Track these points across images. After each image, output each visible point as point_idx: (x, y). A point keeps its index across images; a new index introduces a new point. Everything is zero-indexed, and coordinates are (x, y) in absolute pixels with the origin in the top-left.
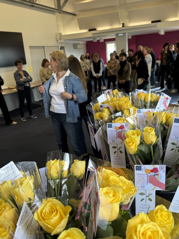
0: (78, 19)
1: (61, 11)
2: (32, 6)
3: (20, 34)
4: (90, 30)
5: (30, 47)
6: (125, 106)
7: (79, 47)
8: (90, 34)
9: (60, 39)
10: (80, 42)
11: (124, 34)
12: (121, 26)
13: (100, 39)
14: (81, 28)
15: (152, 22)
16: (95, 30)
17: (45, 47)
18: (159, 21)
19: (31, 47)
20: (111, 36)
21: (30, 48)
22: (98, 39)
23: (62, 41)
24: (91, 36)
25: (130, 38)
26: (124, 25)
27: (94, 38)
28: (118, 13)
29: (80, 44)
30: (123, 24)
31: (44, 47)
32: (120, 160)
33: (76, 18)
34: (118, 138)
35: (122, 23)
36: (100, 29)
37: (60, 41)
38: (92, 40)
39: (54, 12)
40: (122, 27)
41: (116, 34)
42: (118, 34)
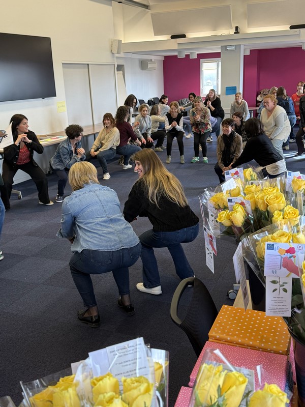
0: (152, 15)
3: (48, 40)
4: (173, 37)
5: (63, 63)
6: (276, 204)
7: (150, 66)
8: (174, 45)
9: (118, 53)
10: (153, 58)
11: (238, 47)
12: (233, 31)
13: (191, 53)
14: (157, 33)
15: (292, 27)
16: (184, 36)
17: (90, 66)
19: (65, 65)
20: (211, 49)
21: (63, 67)
22: (187, 53)
23: (122, 55)
24: (176, 47)
25: (248, 53)
26: (239, 31)
27: (179, 51)
28: (228, 7)
29: (153, 61)
30: (237, 28)
31: (88, 64)
32: (282, 304)
33: (149, 12)
34: (282, 268)
35: (234, 26)
36: (192, 35)
37: (117, 55)
38: (175, 54)
40: (235, 33)
41: (221, 46)
42: (226, 46)
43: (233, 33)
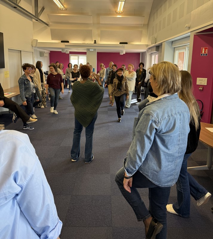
0: (51, 30)
1: (38, 18)
2: (15, 7)
4: (62, 42)
5: (8, 49)
7: (45, 55)
10: (46, 51)
11: (95, 50)
13: (66, 51)
14: (53, 38)
15: (120, 43)
16: (68, 42)
18: (126, 43)
19: (10, 50)
26: (96, 42)
28: (91, 30)
31: (21, 51)
33: (49, 29)
35: (94, 40)
36: (72, 42)
38: (60, 50)
39: (32, 18)
41: (87, 49)
42: (89, 49)
43: (93, 43)
